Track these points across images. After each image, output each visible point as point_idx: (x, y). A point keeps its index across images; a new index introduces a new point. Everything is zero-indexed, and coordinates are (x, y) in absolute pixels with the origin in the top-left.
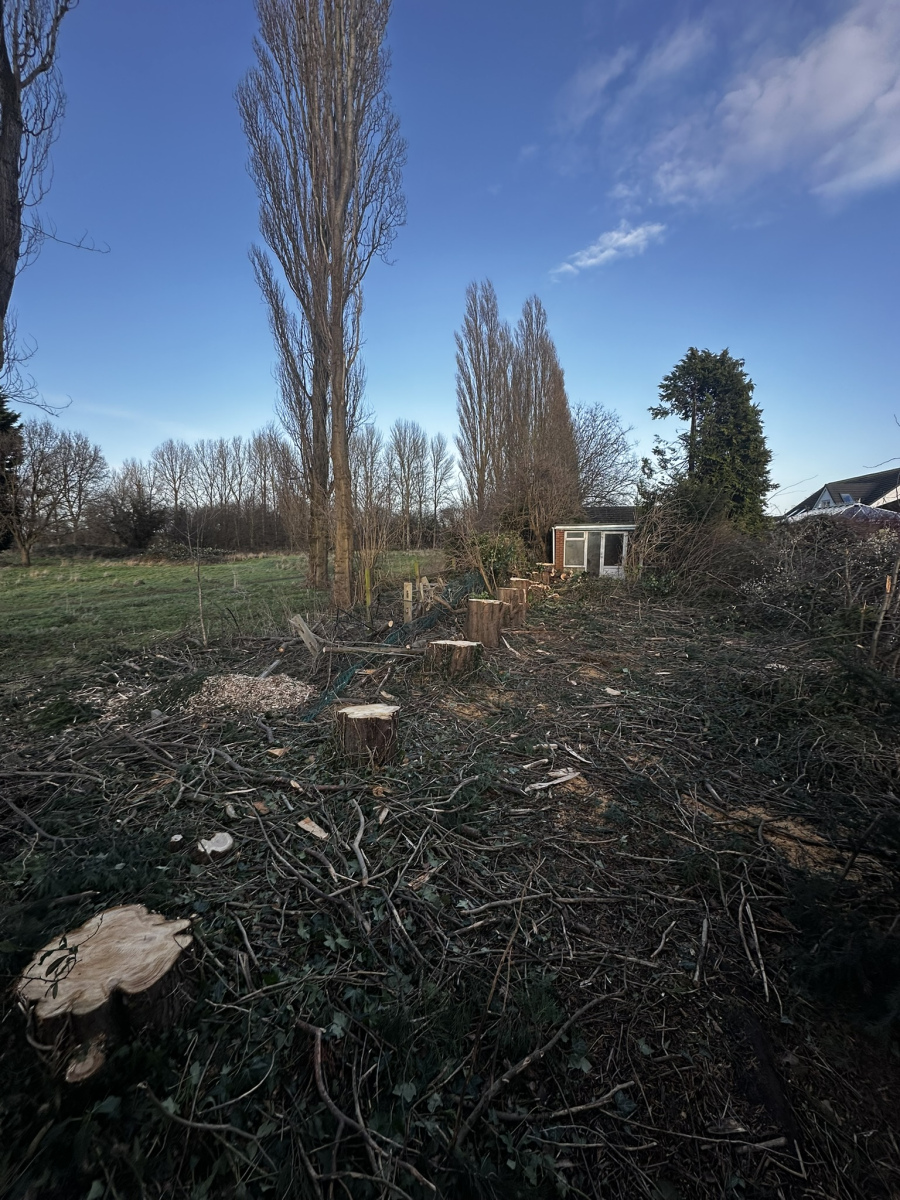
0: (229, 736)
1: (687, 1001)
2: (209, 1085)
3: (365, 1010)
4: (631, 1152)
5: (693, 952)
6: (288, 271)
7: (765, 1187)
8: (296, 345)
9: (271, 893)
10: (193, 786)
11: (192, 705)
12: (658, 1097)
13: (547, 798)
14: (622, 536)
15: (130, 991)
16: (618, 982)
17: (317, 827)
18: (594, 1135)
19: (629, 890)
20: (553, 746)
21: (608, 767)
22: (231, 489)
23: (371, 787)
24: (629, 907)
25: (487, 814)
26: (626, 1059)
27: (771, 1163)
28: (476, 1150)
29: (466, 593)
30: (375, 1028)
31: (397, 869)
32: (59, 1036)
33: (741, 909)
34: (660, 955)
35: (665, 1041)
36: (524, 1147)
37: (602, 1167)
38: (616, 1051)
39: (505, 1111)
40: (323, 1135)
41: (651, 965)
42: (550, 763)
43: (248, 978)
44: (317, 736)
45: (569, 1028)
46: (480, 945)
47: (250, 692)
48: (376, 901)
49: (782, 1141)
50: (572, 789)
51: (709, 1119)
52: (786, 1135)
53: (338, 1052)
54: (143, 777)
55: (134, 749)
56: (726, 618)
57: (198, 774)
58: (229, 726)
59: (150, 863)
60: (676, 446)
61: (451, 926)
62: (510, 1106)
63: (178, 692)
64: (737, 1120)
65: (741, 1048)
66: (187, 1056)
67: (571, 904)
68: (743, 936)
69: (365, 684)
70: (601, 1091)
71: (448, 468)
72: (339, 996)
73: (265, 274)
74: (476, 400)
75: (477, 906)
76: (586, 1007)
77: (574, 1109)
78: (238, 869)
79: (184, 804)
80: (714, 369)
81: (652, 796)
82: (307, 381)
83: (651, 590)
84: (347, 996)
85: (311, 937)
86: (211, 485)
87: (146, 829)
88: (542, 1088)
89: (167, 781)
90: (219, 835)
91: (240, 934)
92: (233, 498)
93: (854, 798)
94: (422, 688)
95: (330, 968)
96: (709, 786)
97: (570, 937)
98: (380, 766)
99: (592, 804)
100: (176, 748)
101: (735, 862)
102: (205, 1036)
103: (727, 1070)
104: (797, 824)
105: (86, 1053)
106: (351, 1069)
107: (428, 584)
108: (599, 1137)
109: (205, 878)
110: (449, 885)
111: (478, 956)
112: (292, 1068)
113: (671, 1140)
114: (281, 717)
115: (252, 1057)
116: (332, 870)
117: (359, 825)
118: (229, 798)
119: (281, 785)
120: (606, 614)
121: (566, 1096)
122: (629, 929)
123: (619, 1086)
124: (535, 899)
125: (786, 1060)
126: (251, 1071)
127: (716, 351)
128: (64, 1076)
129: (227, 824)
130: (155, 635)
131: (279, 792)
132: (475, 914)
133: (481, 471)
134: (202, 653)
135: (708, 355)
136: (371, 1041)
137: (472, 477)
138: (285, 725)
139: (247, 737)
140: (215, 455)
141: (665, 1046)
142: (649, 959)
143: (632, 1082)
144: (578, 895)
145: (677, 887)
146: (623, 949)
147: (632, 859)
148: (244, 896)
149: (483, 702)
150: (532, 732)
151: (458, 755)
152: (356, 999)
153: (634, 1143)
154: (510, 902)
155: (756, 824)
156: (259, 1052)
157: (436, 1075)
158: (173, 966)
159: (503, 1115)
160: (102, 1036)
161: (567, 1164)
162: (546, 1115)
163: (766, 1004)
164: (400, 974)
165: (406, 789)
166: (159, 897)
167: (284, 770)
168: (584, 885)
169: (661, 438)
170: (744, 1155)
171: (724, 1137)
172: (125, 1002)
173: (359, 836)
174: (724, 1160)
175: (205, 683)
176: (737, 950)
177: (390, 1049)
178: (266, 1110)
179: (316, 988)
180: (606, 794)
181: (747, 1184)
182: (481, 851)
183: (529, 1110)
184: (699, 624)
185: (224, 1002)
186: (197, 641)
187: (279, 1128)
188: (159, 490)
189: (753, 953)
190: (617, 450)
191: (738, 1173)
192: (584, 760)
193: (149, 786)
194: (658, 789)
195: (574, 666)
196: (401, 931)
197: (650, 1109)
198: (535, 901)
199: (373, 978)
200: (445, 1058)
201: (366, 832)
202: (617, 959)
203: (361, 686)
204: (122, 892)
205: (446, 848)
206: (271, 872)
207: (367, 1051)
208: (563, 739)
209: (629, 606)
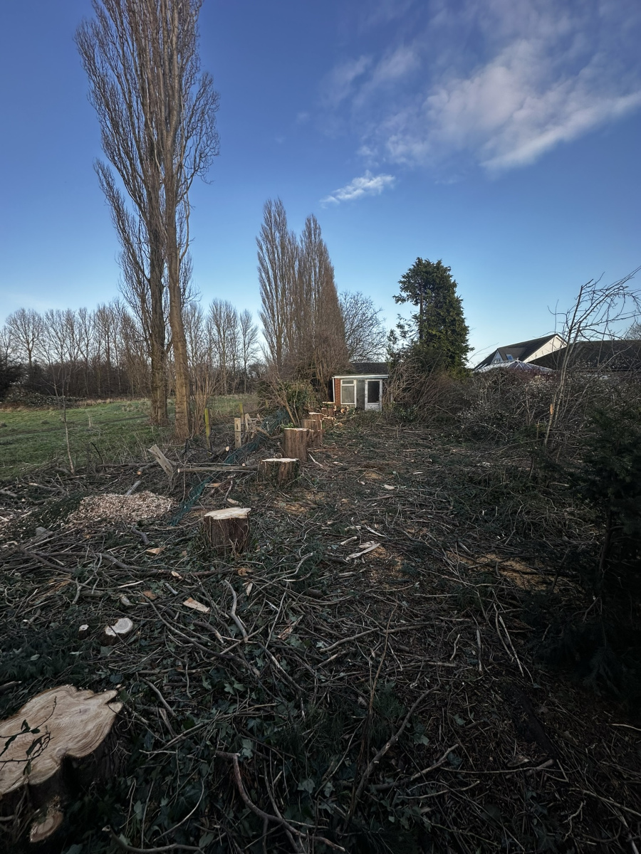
0: (110, 542)
1: (477, 685)
2: (152, 818)
3: (265, 734)
4: (464, 791)
5: (474, 653)
6: (127, 183)
7: (547, 793)
8: (135, 239)
9: (172, 659)
10: (88, 584)
11: (72, 521)
12: (474, 751)
13: (362, 563)
14: (378, 383)
15: (78, 756)
16: (434, 680)
17: (199, 604)
18: (440, 786)
19: (427, 618)
20: (358, 527)
21: (397, 538)
22: (79, 349)
23: (236, 569)
24: (430, 630)
25: (324, 579)
26: (450, 731)
27: (548, 778)
28: (364, 816)
29: (278, 424)
30: (275, 745)
31: (267, 627)
32: (19, 806)
33: (496, 620)
34: (455, 658)
35: (471, 713)
36: (397, 805)
37: (450, 806)
38: (442, 726)
39: (379, 784)
40: (251, 833)
41: (452, 665)
42: (358, 539)
43: (170, 727)
44: (183, 536)
45: (410, 717)
46: (338, 671)
47: (122, 507)
48: (257, 652)
49: (551, 762)
50: (377, 555)
51: (507, 758)
52: (553, 758)
53: (251, 769)
54: (39, 583)
55: (26, 561)
56: (451, 435)
57: (91, 575)
58: (110, 535)
59: (63, 651)
60: (412, 323)
61: (315, 662)
62: (381, 779)
63: (57, 512)
64: (523, 755)
65: (516, 709)
66: (129, 799)
67: (393, 633)
68: (501, 638)
69: (214, 494)
70: (438, 755)
71: (253, 335)
72: (243, 727)
73: (108, 184)
74: (274, 287)
75: (330, 644)
76: (418, 701)
77: (424, 772)
78: (140, 645)
79: (82, 600)
80: (433, 272)
81: (428, 554)
82: (145, 267)
83: (402, 418)
84: (250, 726)
85: (213, 687)
86: (62, 346)
87: (52, 624)
88: (400, 762)
89: (63, 584)
90: (121, 620)
91: (155, 694)
92: (81, 356)
93: (544, 542)
94: (258, 494)
95: (233, 707)
96: (461, 544)
97: (397, 656)
98: (240, 553)
99: (392, 564)
100: (65, 557)
101: (487, 591)
102: (141, 779)
103: (510, 724)
104: (517, 562)
105: (45, 815)
106: (264, 779)
107: (250, 419)
108: (443, 786)
109: (114, 656)
110: (307, 633)
111: (338, 679)
112: (217, 789)
113: (487, 777)
114: (151, 524)
115: (184, 787)
116: (218, 635)
117: (233, 598)
118: (122, 591)
119: (163, 575)
120: (376, 435)
121: (417, 764)
122: (432, 644)
123: (449, 749)
124: (368, 634)
125: (541, 711)
126: (186, 798)
127: (434, 261)
128: (29, 838)
129: (124, 611)
130: (25, 467)
131: (162, 581)
132: (330, 651)
133: (279, 338)
134: (71, 480)
135: (429, 263)
136: (274, 755)
137: (272, 341)
138: (156, 530)
139: (126, 542)
140: (64, 322)
141: (471, 716)
142: (450, 662)
143: (457, 745)
144: (396, 626)
145: (456, 612)
146: (432, 658)
147: (425, 598)
148: (151, 665)
149: (304, 501)
150: (342, 519)
151: (294, 540)
152: (257, 727)
153: (466, 784)
154: (353, 638)
155: (493, 565)
156: (189, 783)
157: (326, 770)
158: (111, 729)
159: (378, 786)
160: (57, 798)
161: (427, 809)
162: (407, 779)
163: (523, 678)
164: (286, 702)
165: (262, 568)
166: (79, 677)
167: (163, 564)
168: (399, 619)
169: (402, 316)
170: (531, 776)
171: (518, 767)
172: (75, 765)
173: (234, 607)
174: (521, 782)
175: (82, 502)
176: (499, 647)
177: (290, 758)
178: (203, 825)
179: (225, 724)
180: (399, 556)
181: (537, 794)
182: (325, 605)
183: (394, 779)
184: (434, 439)
185: (154, 750)
186: (65, 470)
187: (216, 836)
188: (14, 350)
189: (509, 647)
190: (372, 324)
191: (530, 789)
192: (380, 535)
193: (47, 589)
194: (431, 549)
195: (361, 472)
196: (280, 672)
197: (471, 760)
198: (369, 635)
199: (266, 709)
200: (330, 755)
201: (238, 603)
202: (430, 665)
203: (211, 496)
204: (40, 678)
205: (300, 607)
206: (169, 643)
207: (273, 763)
208: (363, 522)
209: (389, 430)
